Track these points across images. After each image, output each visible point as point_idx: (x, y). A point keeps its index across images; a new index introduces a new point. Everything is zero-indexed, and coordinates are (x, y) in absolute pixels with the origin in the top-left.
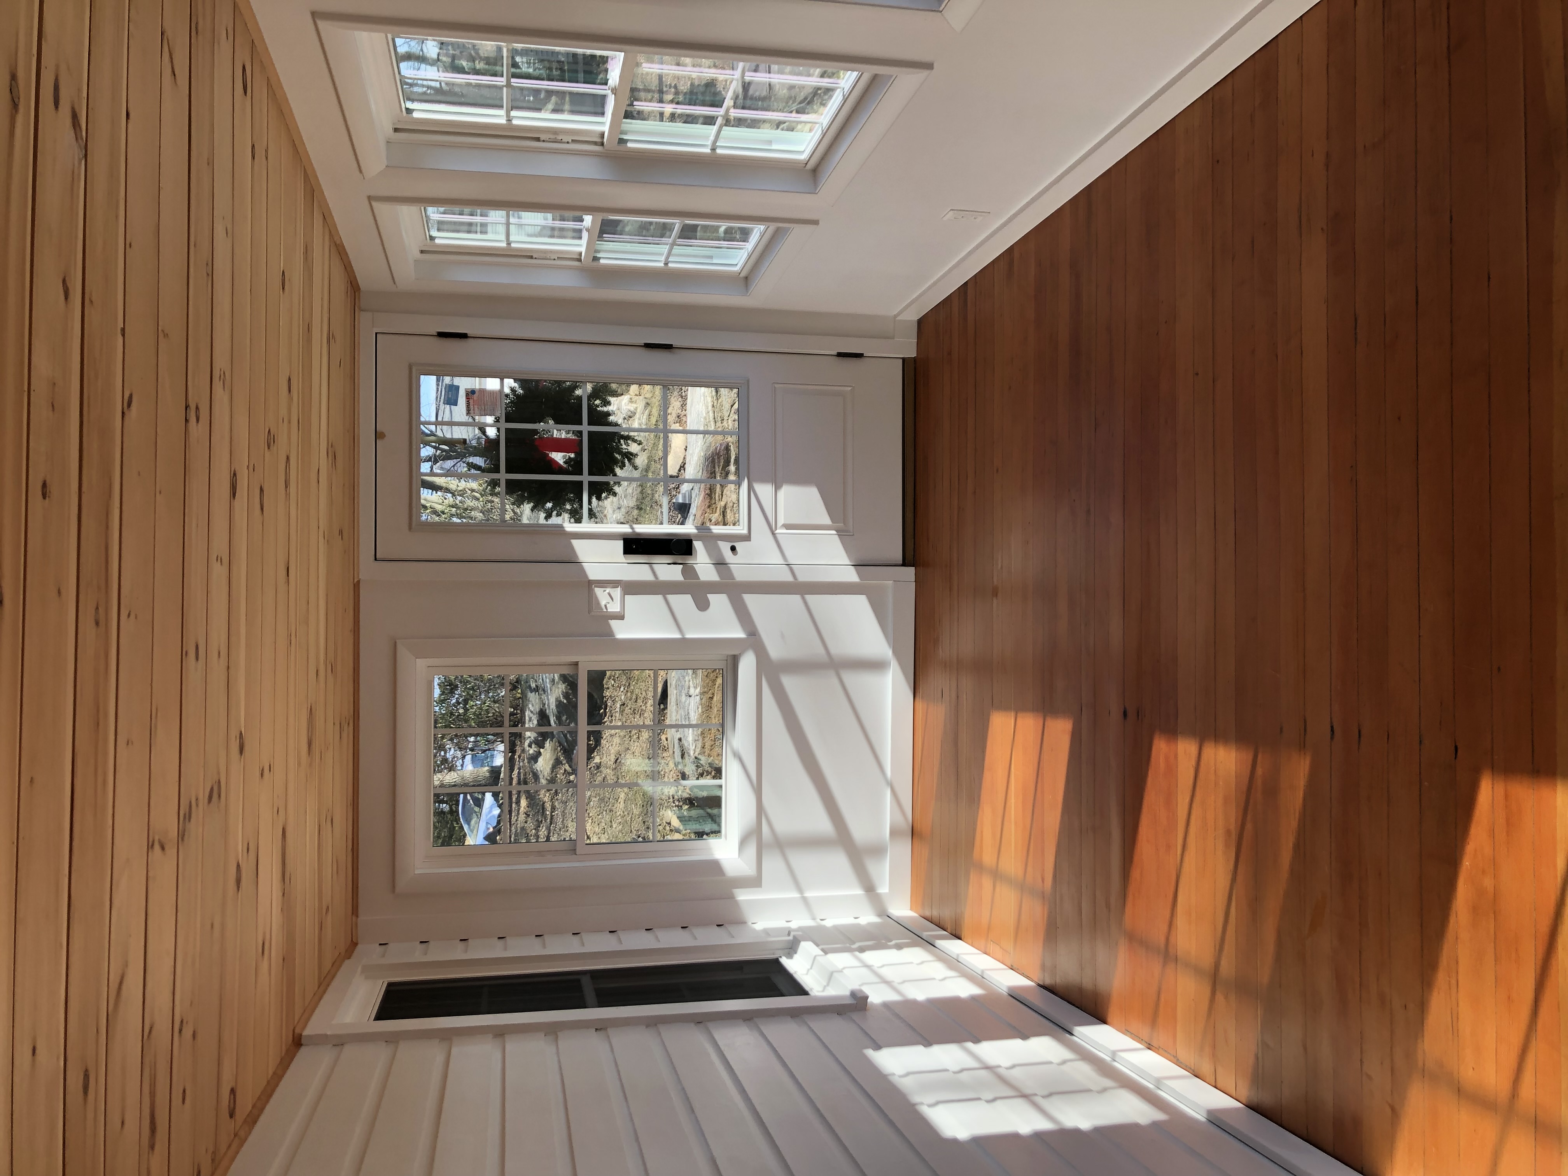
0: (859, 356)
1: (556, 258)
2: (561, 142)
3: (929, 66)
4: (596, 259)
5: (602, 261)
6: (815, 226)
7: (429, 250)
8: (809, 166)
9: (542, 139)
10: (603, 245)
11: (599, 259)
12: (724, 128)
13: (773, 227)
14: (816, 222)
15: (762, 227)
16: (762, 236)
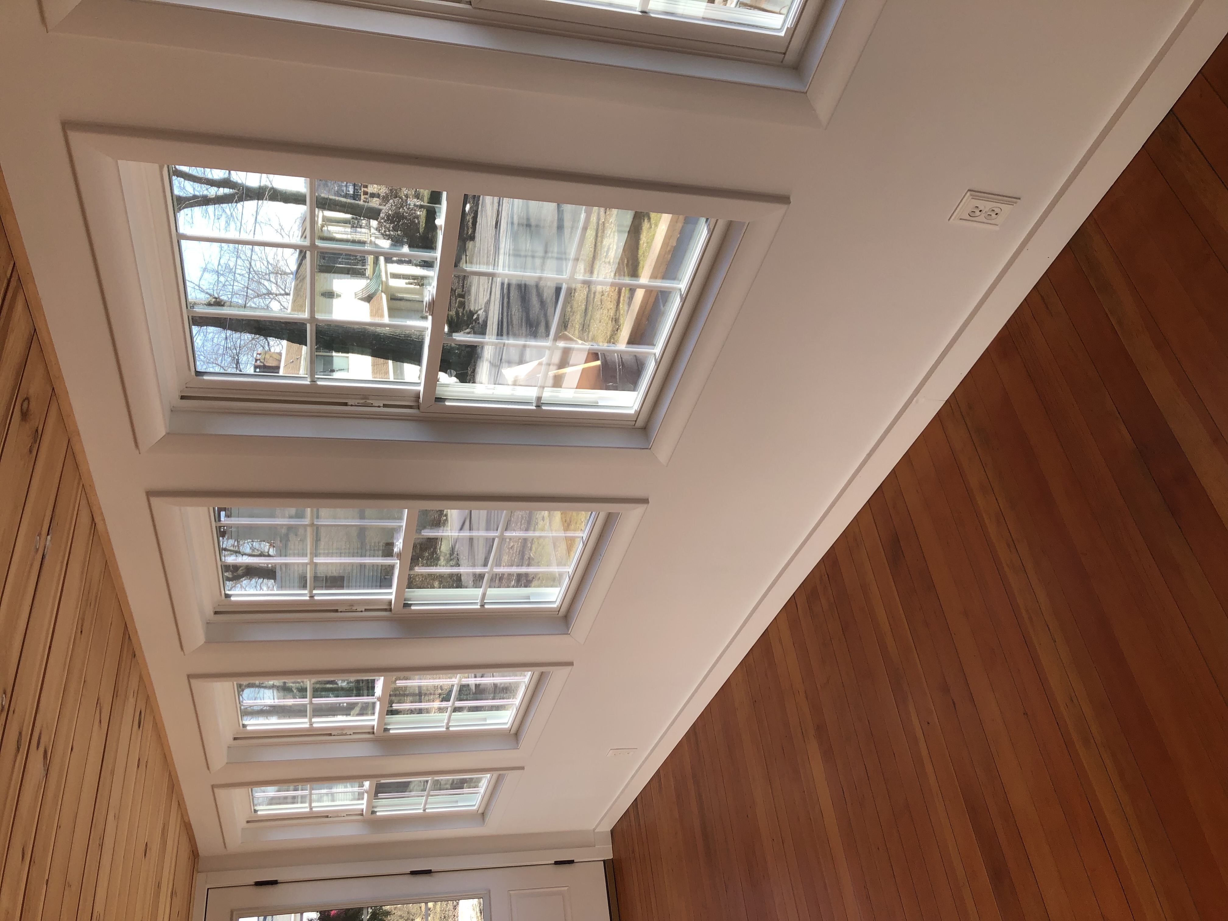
0: (572, 862)
1: (345, 815)
2: (346, 734)
3: (571, 664)
4: (373, 812)
5: (378, 814)
6: (522, 770)
7: (254, 820)
8: (512, 732)
9: (333, 734)
10: (379, 802)
11: (376, 812)
12: (453, 714)
13: (496, 774)
14: (522, 768)
15: (488, 776)
16: (489, 782)
